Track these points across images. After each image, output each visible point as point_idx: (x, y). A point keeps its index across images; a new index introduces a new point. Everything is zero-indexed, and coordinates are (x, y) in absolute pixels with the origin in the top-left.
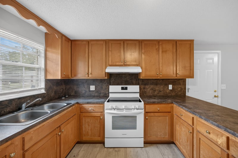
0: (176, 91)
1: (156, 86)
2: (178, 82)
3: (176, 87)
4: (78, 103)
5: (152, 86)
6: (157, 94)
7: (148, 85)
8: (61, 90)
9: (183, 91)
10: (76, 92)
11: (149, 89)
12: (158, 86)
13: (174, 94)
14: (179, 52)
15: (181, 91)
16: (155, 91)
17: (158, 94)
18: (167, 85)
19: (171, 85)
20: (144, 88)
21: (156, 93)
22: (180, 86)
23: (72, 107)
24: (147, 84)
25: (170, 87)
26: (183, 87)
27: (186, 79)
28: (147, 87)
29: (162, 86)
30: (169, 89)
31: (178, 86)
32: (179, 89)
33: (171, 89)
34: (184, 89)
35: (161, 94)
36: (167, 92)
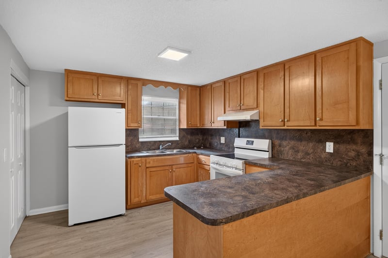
0: (343, 158)
1: (299, 143)
2: (349, 136)
3: (343, 148)
4: (195, 153)
5: (292, 143)
6: (302, 158)
7: (286, 140)
8: (197, 141)
9: (362, 159)
10: (210, 144)
11: (287, 148)
12: (304, 143)
13: (339, 163)
15: (359, 158)
16: (298, 151)
17: (304, 158)
18: (323, 142)
20: (280, 146)
21: (300, 155)
22: (354, 147)
23: (187, 155)
24: (284, 138)
25: (330, 147)
26: (363, 151)
28: (284, 143)
29: (311, 145)
30: (327, 151)
31: (348, 147)
33: (332, 152)
34: (366, 156)
35: (310, 159)
36: (323, 157)
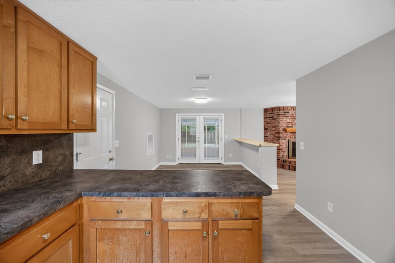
0: (52, 166)
2: (57, 141)
3: (51, 154)
9: (67, 161)
13: (48, 173)
14: (73, 70)
15: (64, 162)
18: (27, 154)
19: (41, 152)
22: (62, 151)
25: (37, 157)
26: (68, 153)
27: (73, 134)
29: (7, 160)
30: (34, 163)
31: (57, 152)
32: (60, 158)
33: (41, 162)
34: (69, 157)
36: (28, 173)
